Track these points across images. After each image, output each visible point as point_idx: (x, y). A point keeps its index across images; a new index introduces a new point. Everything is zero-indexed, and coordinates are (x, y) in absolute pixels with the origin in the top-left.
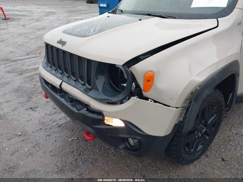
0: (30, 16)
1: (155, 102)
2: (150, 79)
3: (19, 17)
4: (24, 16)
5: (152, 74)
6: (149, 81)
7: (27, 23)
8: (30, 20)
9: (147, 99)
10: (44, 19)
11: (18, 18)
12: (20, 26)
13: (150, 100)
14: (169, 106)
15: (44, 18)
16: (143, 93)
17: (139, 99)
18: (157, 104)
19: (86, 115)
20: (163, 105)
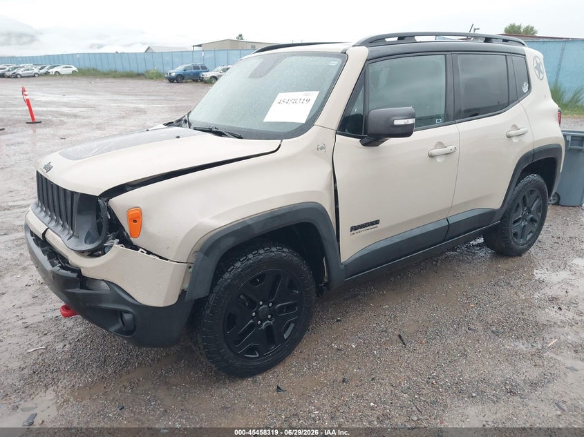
0: (89, 117)
1: (149, 253)
2: (136, 218)
3: (64, 119)
4: (75, 116)
5: (138, 211)
6: (135, 221)
7: (74, 132)
8: (84, 125)
9: (136, 248)
10: (112, 125)
11: (60, 120)
12: (57, 138)
13: (141, 250)
14: (167, 260)
15: (114, 123)
16: (131, 239)
17: (124, 248)
18: (151, 256)
19: (58, 273)
20: (158, 258)
